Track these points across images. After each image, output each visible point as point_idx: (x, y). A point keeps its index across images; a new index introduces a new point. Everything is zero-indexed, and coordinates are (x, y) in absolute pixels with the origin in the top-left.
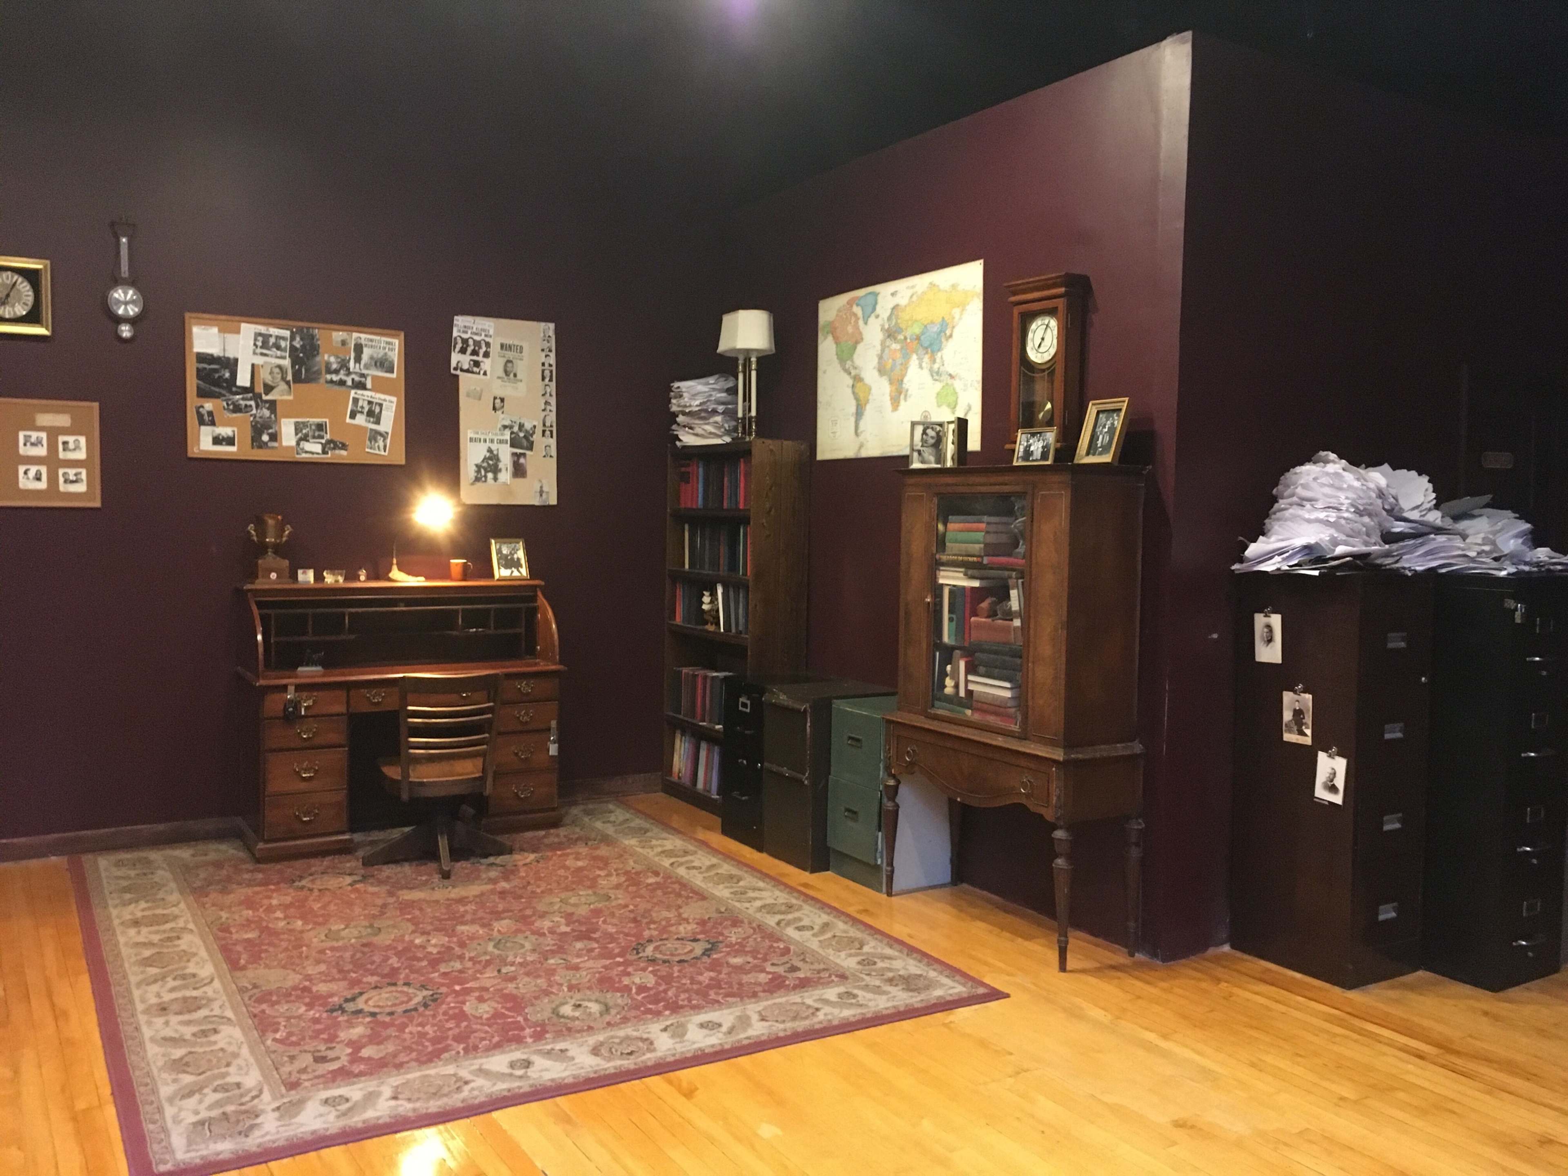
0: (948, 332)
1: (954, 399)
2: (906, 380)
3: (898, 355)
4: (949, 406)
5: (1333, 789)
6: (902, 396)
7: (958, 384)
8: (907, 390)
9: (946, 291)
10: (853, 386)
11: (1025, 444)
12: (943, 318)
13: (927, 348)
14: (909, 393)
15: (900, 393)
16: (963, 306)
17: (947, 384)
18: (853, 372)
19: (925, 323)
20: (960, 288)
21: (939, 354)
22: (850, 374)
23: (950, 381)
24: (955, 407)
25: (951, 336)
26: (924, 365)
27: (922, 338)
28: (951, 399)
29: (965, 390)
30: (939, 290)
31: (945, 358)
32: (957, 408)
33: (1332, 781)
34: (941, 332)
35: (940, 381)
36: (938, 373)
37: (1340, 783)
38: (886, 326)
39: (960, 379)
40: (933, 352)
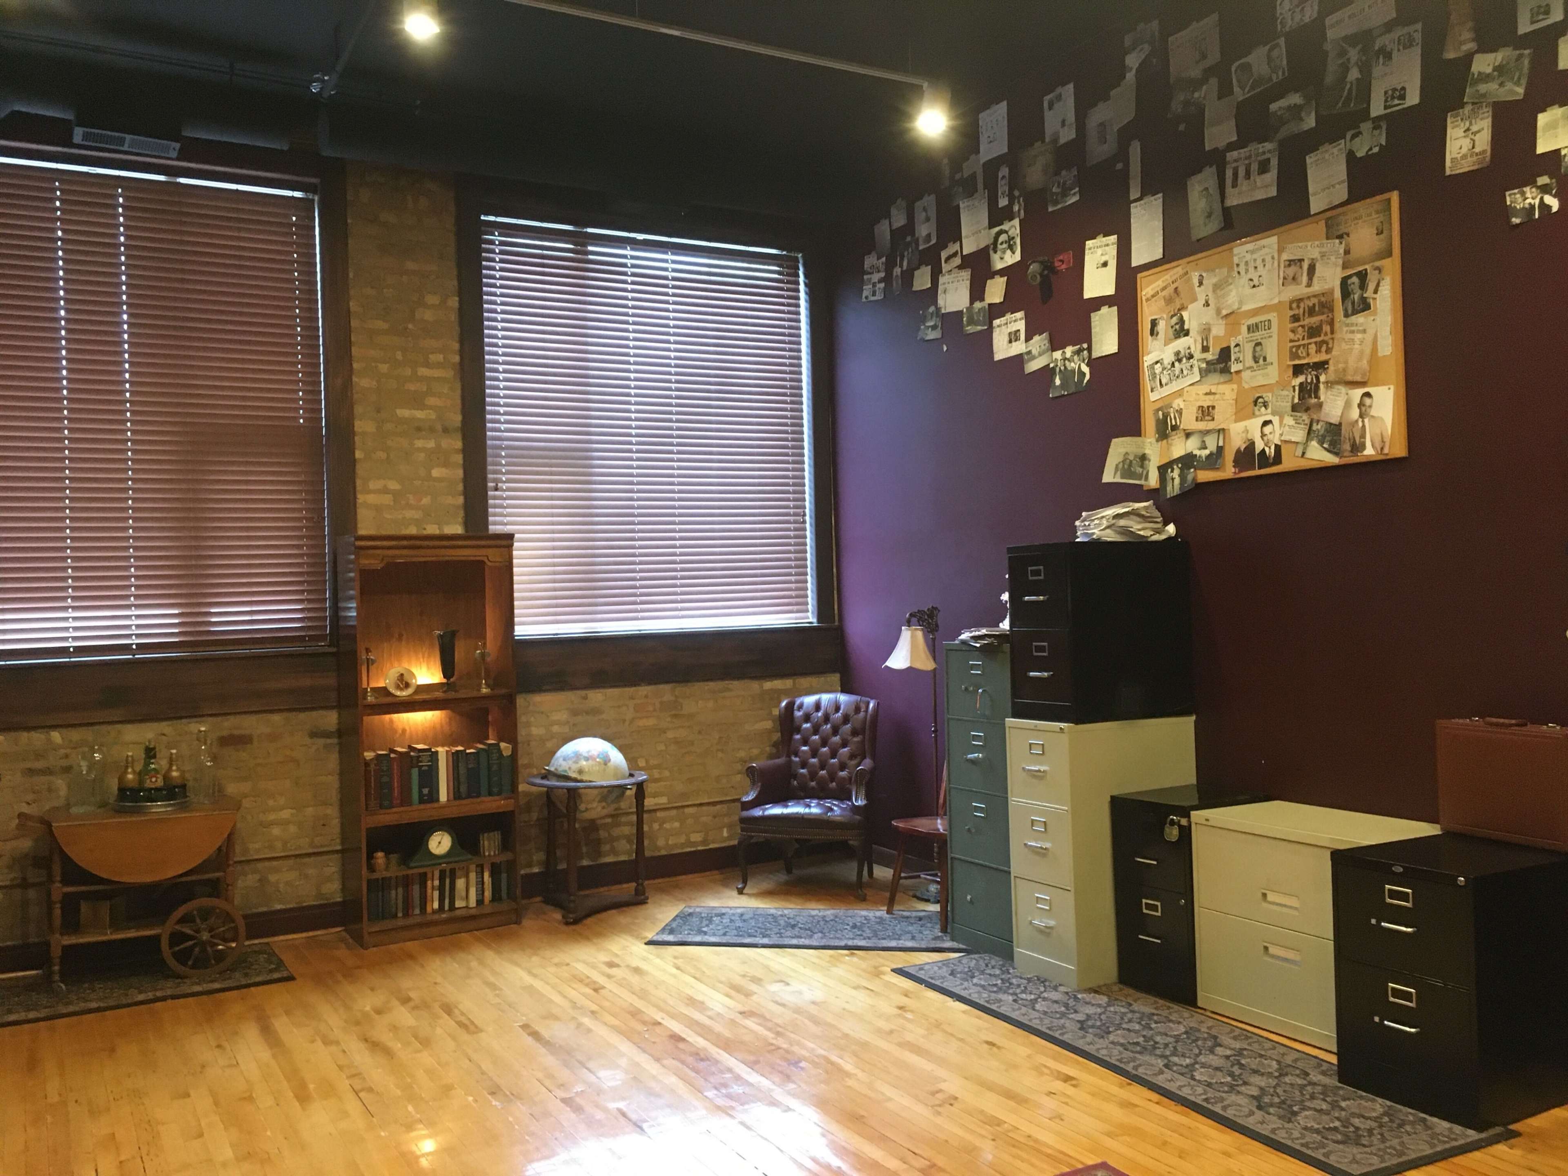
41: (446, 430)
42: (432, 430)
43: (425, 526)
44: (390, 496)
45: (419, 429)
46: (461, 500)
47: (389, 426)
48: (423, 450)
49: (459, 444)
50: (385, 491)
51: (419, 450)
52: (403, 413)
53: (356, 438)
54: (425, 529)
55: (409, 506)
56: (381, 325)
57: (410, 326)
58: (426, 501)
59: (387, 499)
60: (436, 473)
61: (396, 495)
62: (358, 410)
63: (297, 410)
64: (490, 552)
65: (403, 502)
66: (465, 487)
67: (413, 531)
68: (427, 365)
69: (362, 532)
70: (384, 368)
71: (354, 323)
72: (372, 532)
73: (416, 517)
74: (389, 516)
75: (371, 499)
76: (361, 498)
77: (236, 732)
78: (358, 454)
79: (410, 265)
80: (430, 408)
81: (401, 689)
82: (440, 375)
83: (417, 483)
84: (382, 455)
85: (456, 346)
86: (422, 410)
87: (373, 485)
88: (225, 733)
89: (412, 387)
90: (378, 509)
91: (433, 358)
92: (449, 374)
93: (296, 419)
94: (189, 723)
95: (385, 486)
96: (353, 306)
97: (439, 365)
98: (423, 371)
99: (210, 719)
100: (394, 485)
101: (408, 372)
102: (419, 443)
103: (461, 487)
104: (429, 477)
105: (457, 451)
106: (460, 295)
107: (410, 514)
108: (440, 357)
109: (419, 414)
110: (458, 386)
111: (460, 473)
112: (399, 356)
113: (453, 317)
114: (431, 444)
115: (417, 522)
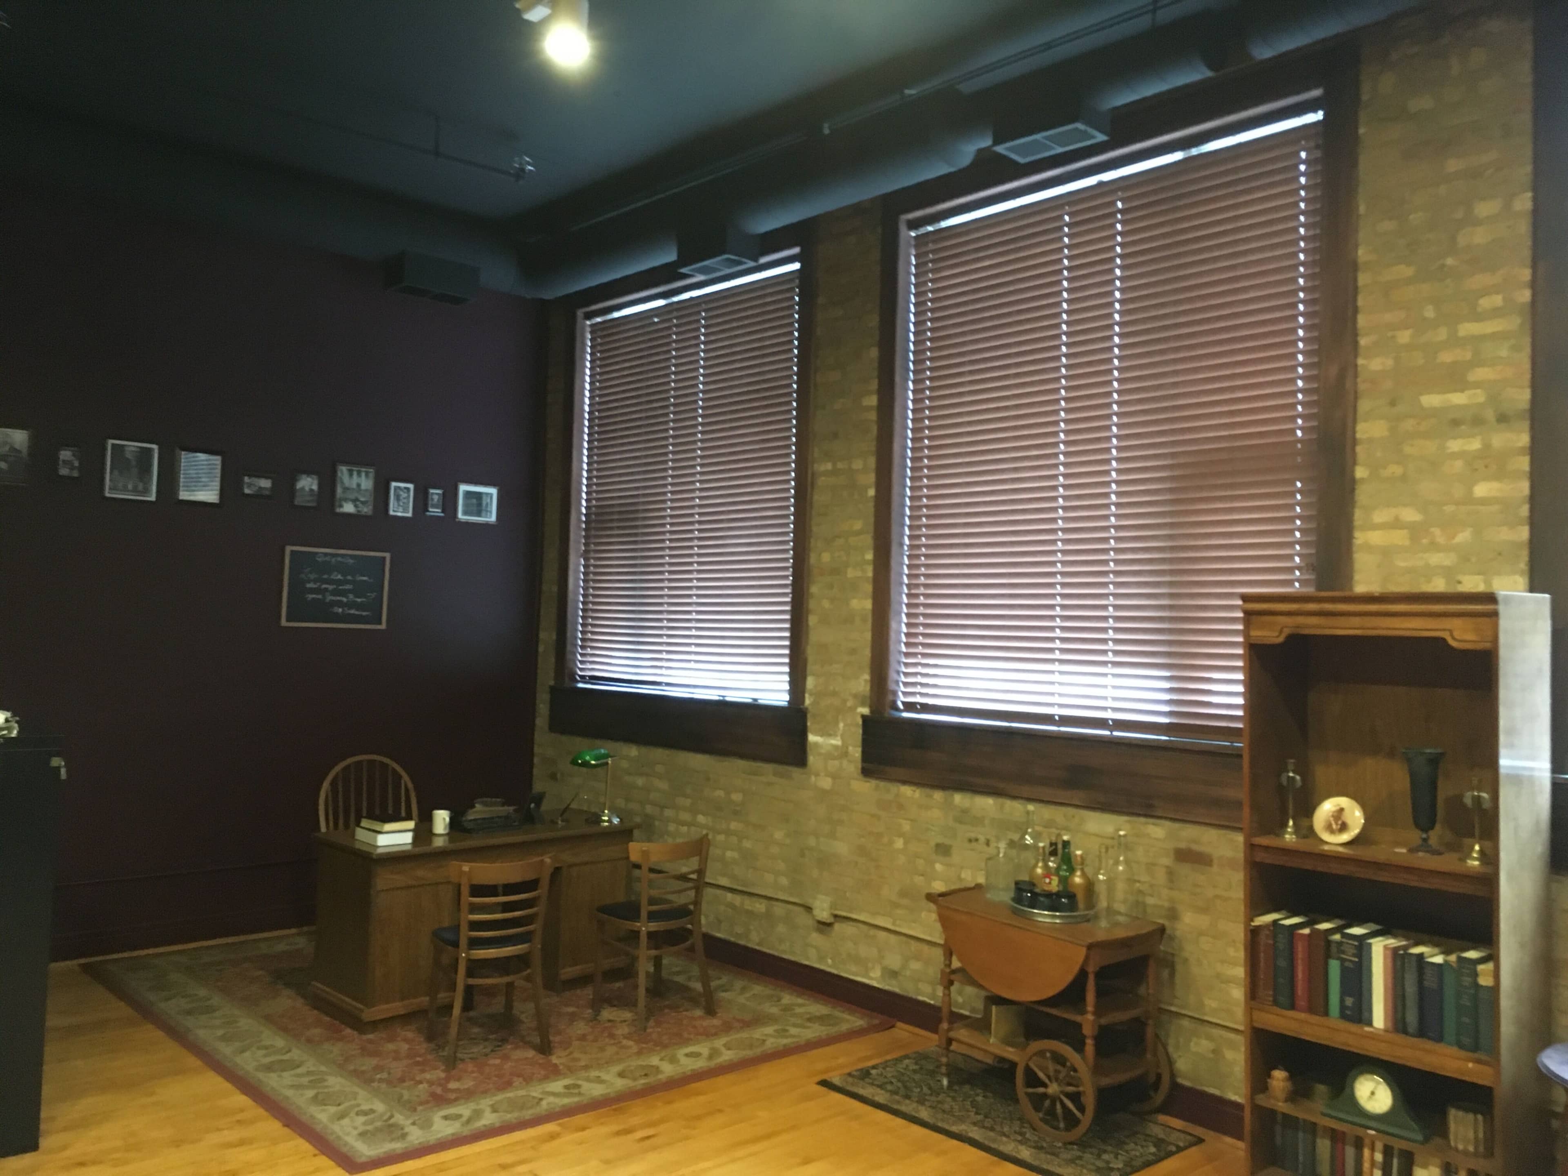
41: (1503, 419)
42: (1477, 421)
43: (1460, 577)
44: (1405, 531)
45: (1456, 423)
46: (1524, 533)
47: (1409, 425)
48: (1461, 455)
49: (1524, 439)
50: (1396, 524)
51: (1455, 456)
52: (1431, 400)
53: (1359, 449)
54: (1460, 582)
55: (1434, 546)
56: (1407, 271)
57: (1449, 261)
58: (1463, 537)
59: (1399, 537)
60: (1481, 490)
61: (1416, 531)
62: (1364, 405)
63: (1293, 419)
64: (1456, 624)
65: (1425, 541)
66: (1532, 510)
67: (1439, 585)
68: (1478, 317)
69: (1360, 588)
70: (1404, 337)
71: (1363, 279)
72: (1375, 588)
73: (1447, 562)
74: (1402, 564)
75: (1375, 538)
76: (1360, 537)
77: (1195, 847)
78: (1360, 472)
79: (1453, 165)
80: (1477, 385)
81: (1332, 832)
82: (1499, 328)
83: (1449, 509)
84: (1395, 470)
85: (1526, 274)
86: (1462, 391)
87: (1379, 517)
88: (1183, 845)
89: (1446, 357)
90: (1386, 552)
91: (1486, 303)
92: (1512, 323)
93: (1293, 432)
94: (1147, 823)
95: (1397, 519)
96: (1363, 254)
97: (1495, 313)
98: (1468, 329)
99: (1168, 823)
100: (1410, 515)
101: (1442, 334)
102: (1455, 445)
103: (1525, 511)
104: (1469, 500)
105: (1521, 451)
106: (1535, 189)
107: (1436, 559)
108: (1497, 300)
109: (1458, 399)
110: (1527, 341)
111: (1525, 487)
112: (1429, 312)
113: (1524, 227)
114: (1475, 445)
115: (1448, 572)
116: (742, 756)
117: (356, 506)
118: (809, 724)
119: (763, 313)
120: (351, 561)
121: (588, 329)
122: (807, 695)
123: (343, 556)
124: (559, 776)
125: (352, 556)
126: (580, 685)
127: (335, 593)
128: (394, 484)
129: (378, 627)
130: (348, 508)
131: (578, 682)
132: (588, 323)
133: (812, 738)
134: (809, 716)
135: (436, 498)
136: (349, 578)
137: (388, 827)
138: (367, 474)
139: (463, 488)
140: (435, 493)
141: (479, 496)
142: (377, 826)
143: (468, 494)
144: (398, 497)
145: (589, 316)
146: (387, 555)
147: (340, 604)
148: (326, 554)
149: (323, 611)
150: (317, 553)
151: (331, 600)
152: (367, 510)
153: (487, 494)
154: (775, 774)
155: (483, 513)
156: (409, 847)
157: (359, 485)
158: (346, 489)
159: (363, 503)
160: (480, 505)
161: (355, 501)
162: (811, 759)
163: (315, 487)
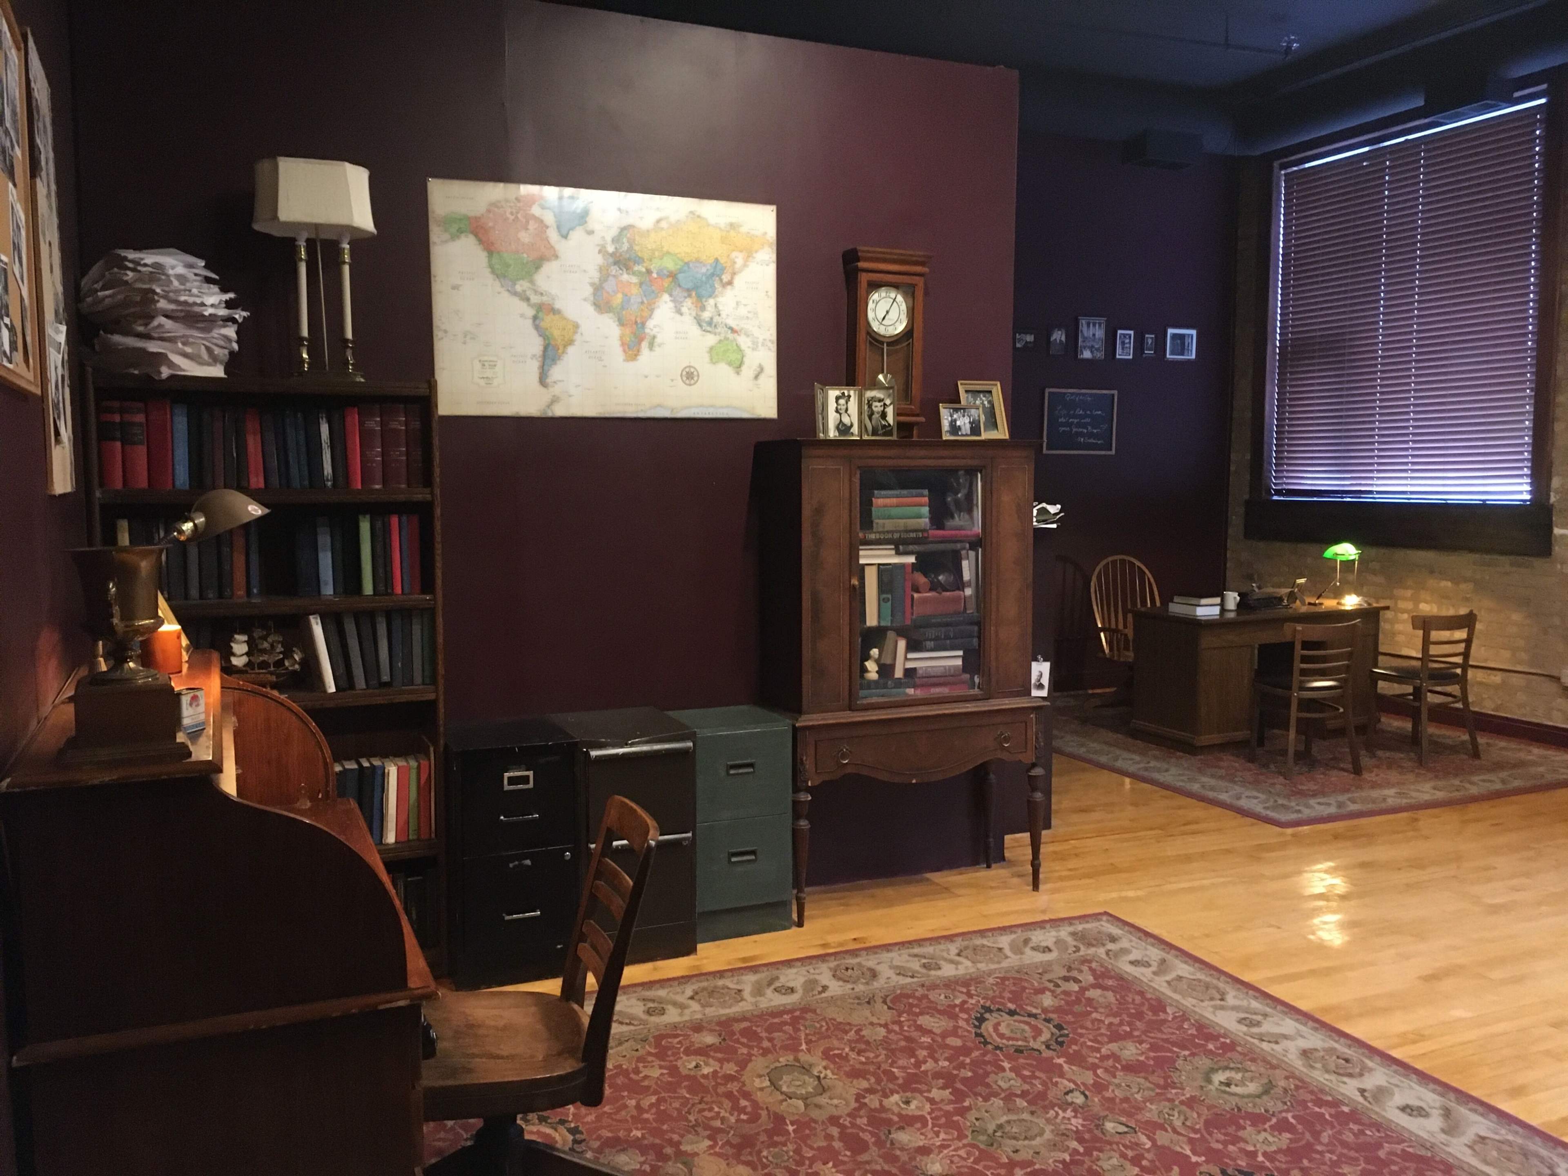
0: (726, 278)
1: (739, 357)
2: (650, 324)
3: (635, 291)
4: (730, 364)
5: (1040, 686)
6: (645, 344)
7: (743, 342)
8: (654, 337)
9: (720, 229)
10: (535, 318)
11: (950, 419)
12: (717, 260)
13: (688, 290)
14: (658, 340)
15: (641, 340)
16: (749, 254)
17: (727, 339)
18: (535, 299)
19: (686, 260)
20: (744, 229)
21: (711, 301)
22: (528, 300)
23: (730, 336)
24: (740, 366)
25: (730, 283)
26: (684, 310)
27: (681, 276)
28: (734, 357)
29: (753, 349)
30: (708, 225)
31: (720, 307)
32: (744, 368)
33: (1039, 680)
34: (713, 275)
35: (715, 334)
36: (710, 323)
37: (1045, 681)
38: (611, 249)
39: (748, 336)
40: (699, 297)
116: (1471, 550)
117: (1092, 352)
118: (1554, 519)
119: (1498, 149)
120: (1089, 399)
121: (1283, 178)
122: (1552, 494)
123: (1084, 395)
124: (1256, 577)
125: (1091, 395)
126: (1275, 498)
127: (1079, 425)
128: (1119, 332)
129: (1109, 453)
130: (1087, 355)
131: (1273, 495)
132: (1283, 172)
133: (1557, 531)
134: (1554, 513)
135: (1150, 341)
136: (1088, 412)
137: (1204, 601)
138: (1100, 324)
139: (1171, 331)
140: (1150, 338)
141: (1182, 337)
142: (1194, 601)
143: (1174, 336)
144: (1123, 343)
145: (1284, 166)
146: (1115, 392)
147: (1081, 434)
148: (1072, 394)
149: (1070, 442)
150: (1065, 394)
151: (1076, 432)
152: (1100, 355)
153: (1189, 335)
154: (1512, 565)
155: (1186, 352)
156: (1218, 617)
157: (1094, 335)
158: (1085, 339)
159: (1098, 350)
160: (1183, 344)
161: (1091, 348)
162: (1556, 549)
163: (1063, 338)
